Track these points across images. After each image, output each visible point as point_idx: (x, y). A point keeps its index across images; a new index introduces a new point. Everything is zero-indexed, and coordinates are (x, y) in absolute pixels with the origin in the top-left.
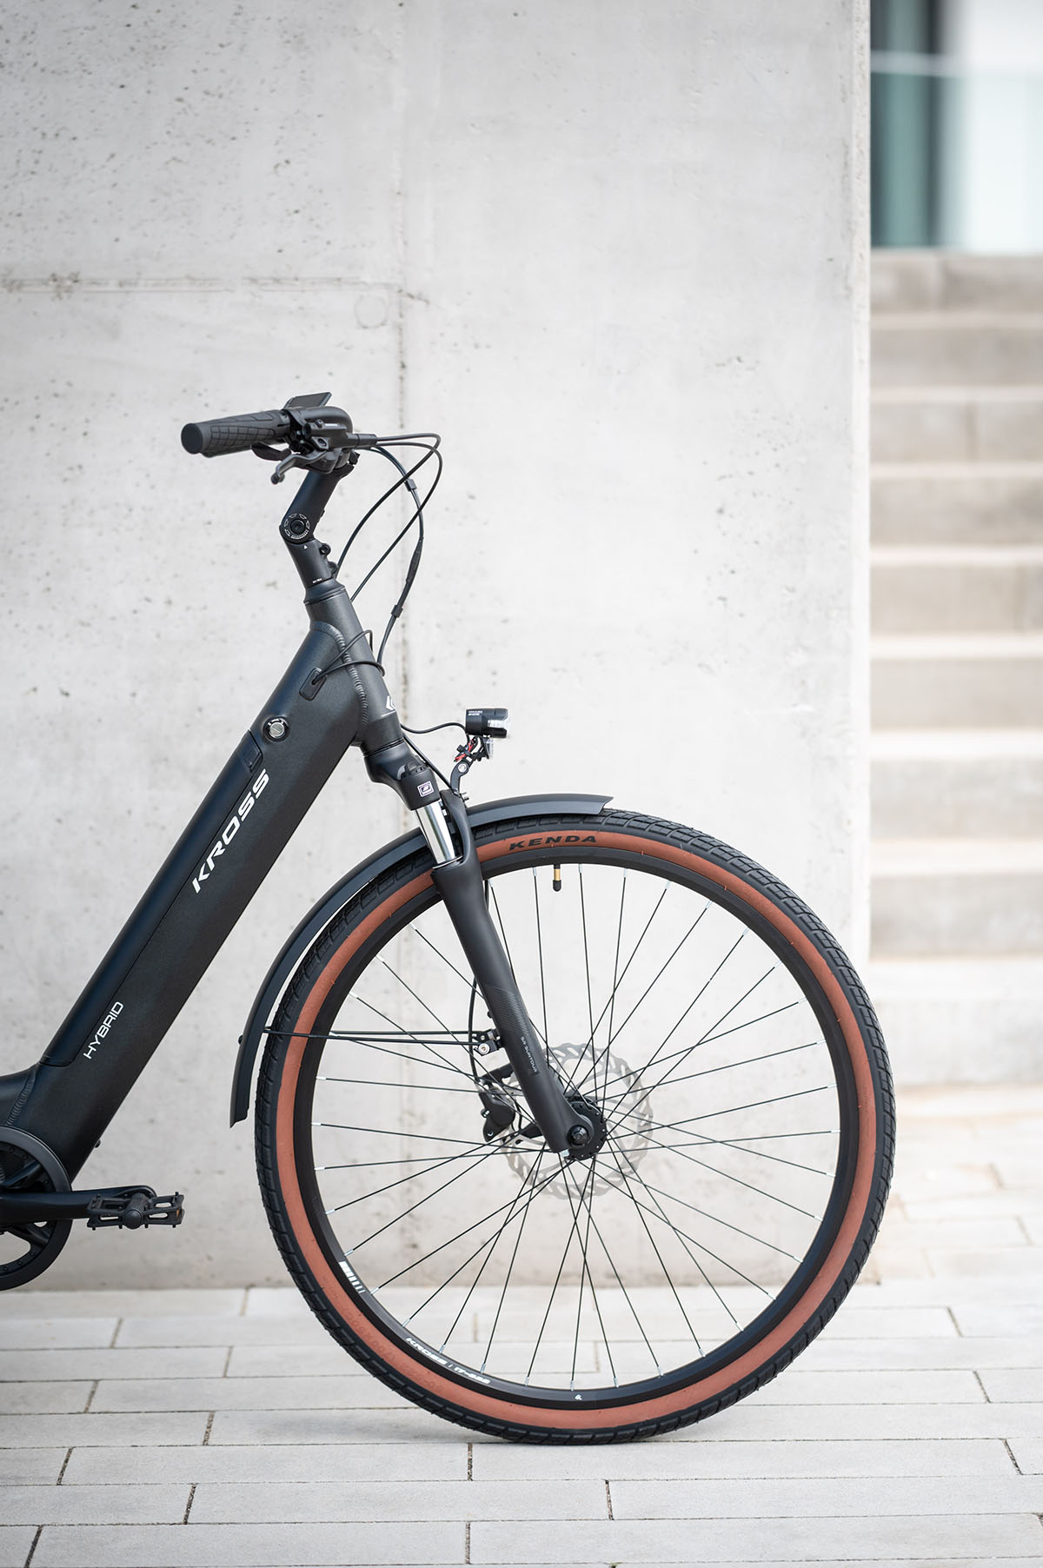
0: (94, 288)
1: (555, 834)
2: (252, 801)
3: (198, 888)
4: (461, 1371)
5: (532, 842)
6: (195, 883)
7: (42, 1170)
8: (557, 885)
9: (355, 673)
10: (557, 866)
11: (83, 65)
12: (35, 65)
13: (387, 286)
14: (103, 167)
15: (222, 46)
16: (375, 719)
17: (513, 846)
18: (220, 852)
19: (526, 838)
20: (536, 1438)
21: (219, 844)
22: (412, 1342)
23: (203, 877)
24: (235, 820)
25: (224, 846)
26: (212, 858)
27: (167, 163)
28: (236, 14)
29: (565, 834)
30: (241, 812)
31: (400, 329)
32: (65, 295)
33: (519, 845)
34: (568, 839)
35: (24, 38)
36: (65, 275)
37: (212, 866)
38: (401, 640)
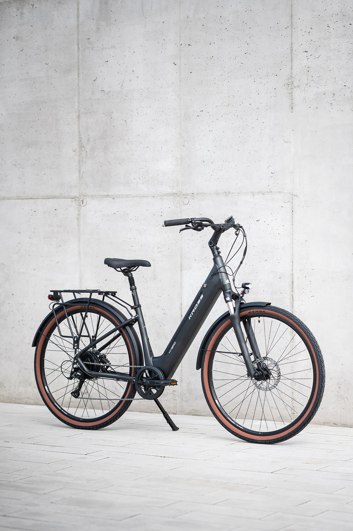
0: (233, 194)
1: (257, 310)
2: (200, 301)
3: (190, 319)
4: (238, 425)
5: (253, 312)
6: (189, 317)
7: (158, 376)
8: (259, 321)
9: (220, 274)
10: (259, 317)
11: (231, 146)
12: (222, 146)
13: (290, 193)
14: (235, 168)
15: (257, 141)
16: (223, 284)
17: (249, 312)
18: (194, 311)
19: (252, 311)
20: (250, 441)
21: (194, 310)
22: (229, 418)
23: (191, 316)
24: (197, 305)
25: (195, 310)
26: (193, 312)
27: (247, 167)
28: (261, 134)
29: (259, 310)
30: (198, 303)
31: (292, 203)
32: (227, 196)
33: (250, 312)
34: (260, 311)
35: (220, 140)
36: (227, 192)
37: (192, 314)
38: (292, 273)
